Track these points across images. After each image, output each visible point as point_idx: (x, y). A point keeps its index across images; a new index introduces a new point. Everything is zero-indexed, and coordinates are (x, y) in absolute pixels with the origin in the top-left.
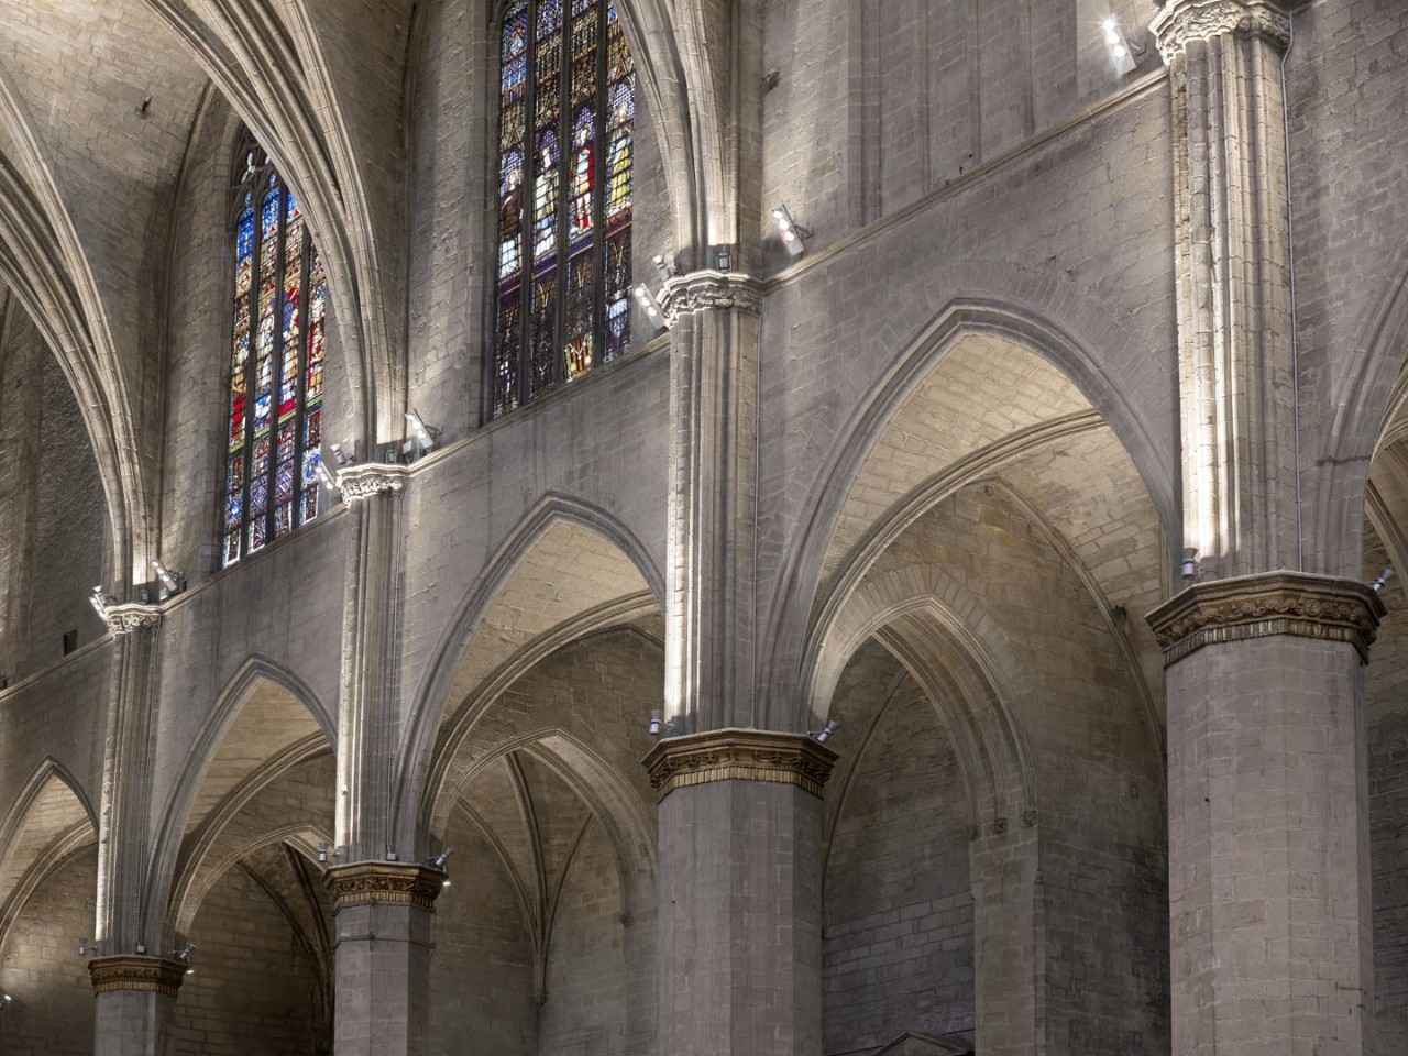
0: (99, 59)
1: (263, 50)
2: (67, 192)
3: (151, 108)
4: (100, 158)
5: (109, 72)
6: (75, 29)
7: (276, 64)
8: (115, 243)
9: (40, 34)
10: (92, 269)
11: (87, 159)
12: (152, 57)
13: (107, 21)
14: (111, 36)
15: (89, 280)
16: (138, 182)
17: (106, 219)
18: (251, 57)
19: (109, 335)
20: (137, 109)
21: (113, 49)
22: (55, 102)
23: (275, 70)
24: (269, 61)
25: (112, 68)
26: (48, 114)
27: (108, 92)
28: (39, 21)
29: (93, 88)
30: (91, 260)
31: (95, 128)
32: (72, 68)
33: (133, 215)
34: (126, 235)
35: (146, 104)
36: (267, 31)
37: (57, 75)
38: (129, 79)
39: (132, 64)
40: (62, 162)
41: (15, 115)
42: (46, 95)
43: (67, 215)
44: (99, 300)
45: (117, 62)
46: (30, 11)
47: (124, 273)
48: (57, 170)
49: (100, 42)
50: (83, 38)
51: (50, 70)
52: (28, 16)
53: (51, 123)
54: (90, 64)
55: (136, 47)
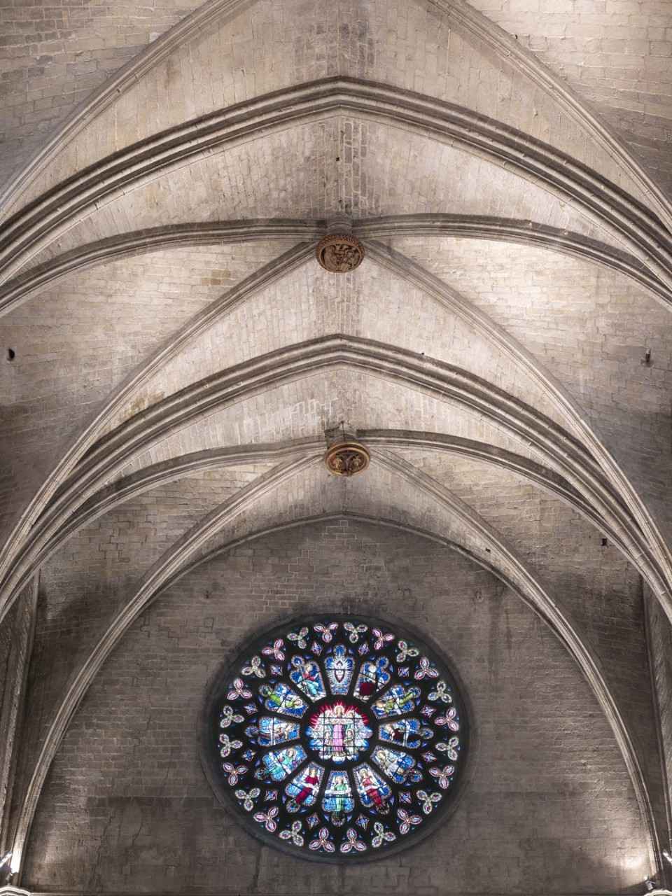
0: (605, 335)
1: (649, 241)
2: (603, 436)
3: (652, 358)
4: (624, 405)
5: (614, 342)
6: (582, 321)
7: (660, 246)
8: (649, 463)
9: (559, 332)
10: (633, 486)
11: (615, 408)
12: (641, 320)
13: (602, 306)
14: (609, 316)
15: (633, 495)
16: (657, 414)
17: (638, 447)
18: (642, 249)
19: (657, 531)
20: (642, 362)
21: (613, 325)
22: (582, 376)
23: (660, 251)
24: (654, 245)
25: (616, 338)
26: (578, 385)
27: (617, 357)
28: (557, 324)
29: (608, 357)
30: (632, 479)
31: (615, 384)
32: (587, 349)
33: (659, 439)
34: (657, 455)
35: (648, 356)
36: (647, 226)
37: (579, 356)
38: (630, 342)
39: (629, 330)
40: (595, 416)
41: (554, 393)
42: (574, 373)
43: (606, 452)
44: (644, 507)
45: (618, 332)
46: (548, 319)
47: (661, 483)
48: (593, 423)
49: (602, 323)
50: (589, 325)
51: (573, 355)
52: (548, 323)
53: (582, 392)
54: (599, 341)
55: (628, 317)
